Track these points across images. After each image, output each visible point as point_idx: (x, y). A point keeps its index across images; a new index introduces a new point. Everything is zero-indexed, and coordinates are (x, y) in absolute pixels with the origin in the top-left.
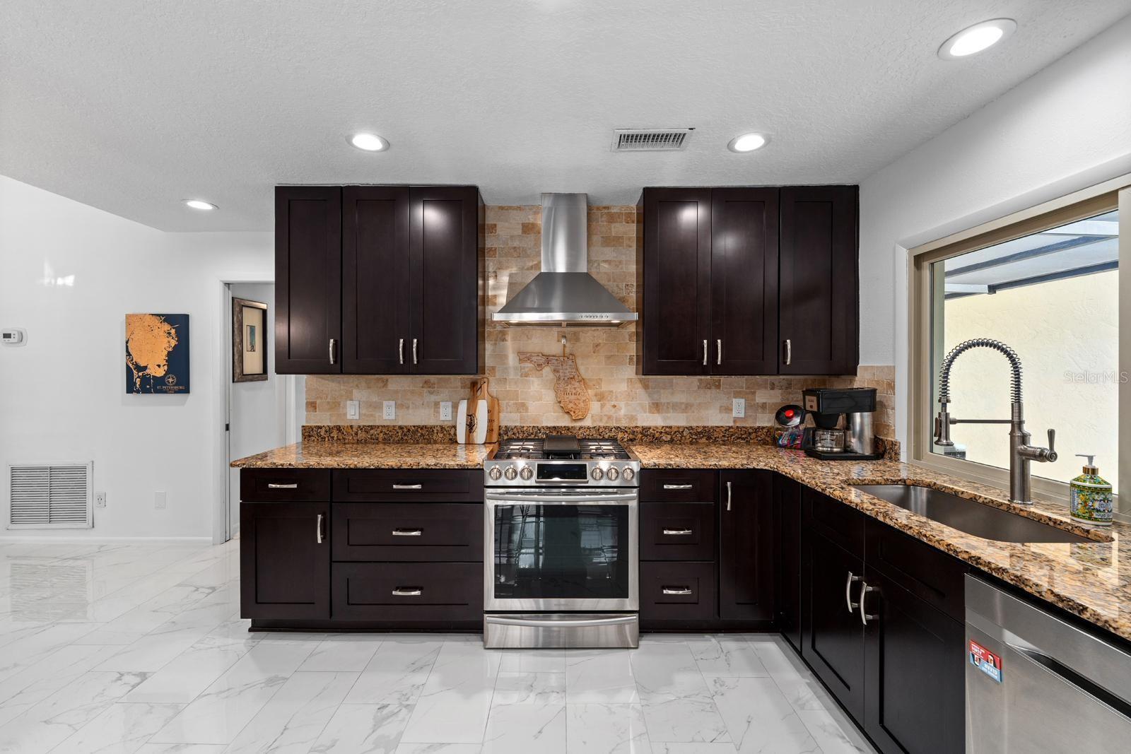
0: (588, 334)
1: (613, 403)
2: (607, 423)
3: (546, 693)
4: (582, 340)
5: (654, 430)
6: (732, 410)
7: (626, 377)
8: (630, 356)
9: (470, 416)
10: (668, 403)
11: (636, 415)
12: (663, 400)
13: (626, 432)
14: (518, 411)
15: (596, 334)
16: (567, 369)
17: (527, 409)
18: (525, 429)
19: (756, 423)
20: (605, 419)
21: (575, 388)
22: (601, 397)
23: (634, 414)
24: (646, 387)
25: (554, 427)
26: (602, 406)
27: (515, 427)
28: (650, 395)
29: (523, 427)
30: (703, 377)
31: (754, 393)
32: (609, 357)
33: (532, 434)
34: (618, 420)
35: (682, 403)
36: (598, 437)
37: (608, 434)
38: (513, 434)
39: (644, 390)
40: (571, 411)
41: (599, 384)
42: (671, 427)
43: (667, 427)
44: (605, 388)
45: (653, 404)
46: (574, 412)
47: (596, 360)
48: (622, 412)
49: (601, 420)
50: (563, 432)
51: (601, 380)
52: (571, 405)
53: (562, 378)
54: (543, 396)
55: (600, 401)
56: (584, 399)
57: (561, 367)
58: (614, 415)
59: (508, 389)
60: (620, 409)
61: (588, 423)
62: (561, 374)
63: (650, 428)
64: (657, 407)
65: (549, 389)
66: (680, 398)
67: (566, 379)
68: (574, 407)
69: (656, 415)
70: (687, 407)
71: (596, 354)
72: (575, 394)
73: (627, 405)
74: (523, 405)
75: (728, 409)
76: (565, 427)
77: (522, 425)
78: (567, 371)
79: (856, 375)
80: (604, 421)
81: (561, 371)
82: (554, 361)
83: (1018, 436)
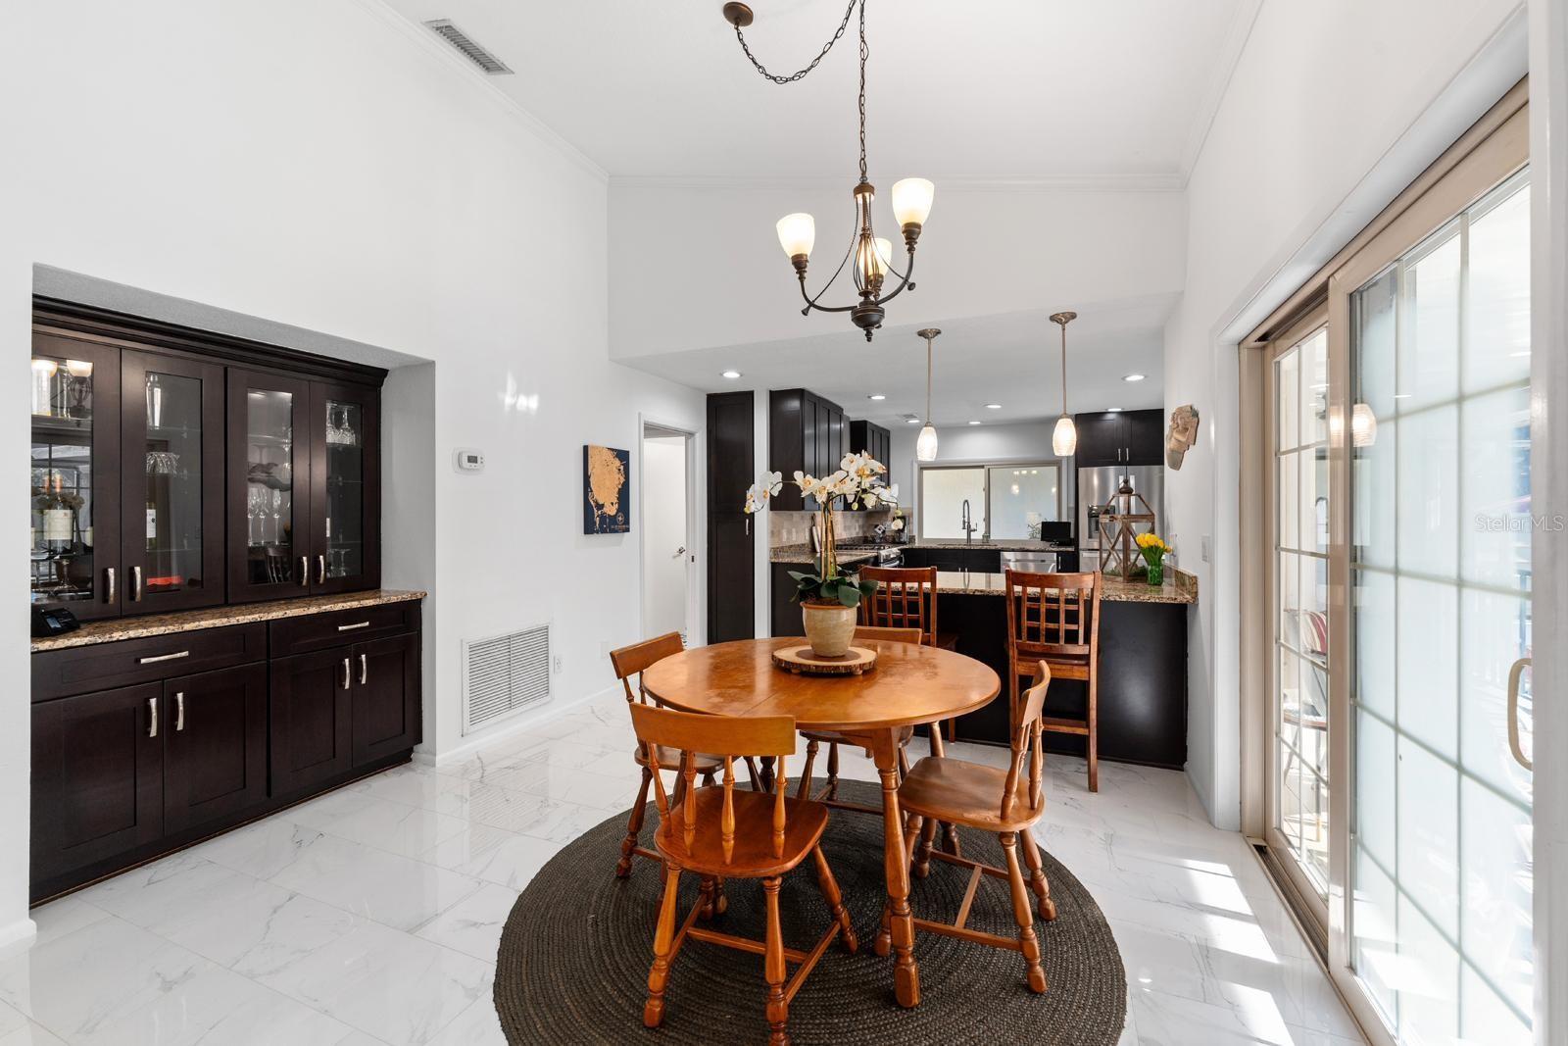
83: (969, 526)
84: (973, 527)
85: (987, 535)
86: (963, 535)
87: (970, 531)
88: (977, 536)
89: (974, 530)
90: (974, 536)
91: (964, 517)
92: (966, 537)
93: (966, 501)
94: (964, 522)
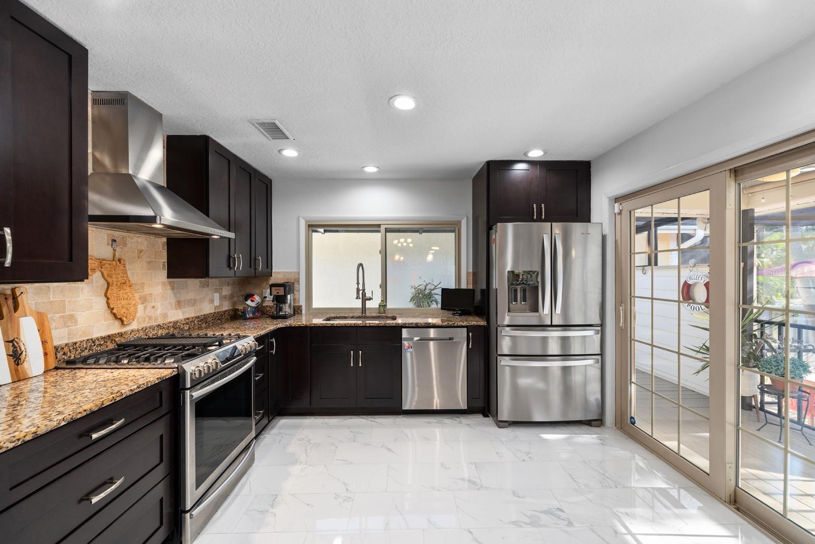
0: (134, 240)
1: (152, 304)
2: (148, 323)
3: (272, 504)
4: (129, 245)
5: (180, 323)
6: (214, 301)
7: (160, 281)
8: (163, 262)
9: (12, 341)
10: (185, 300)
11: (167, 313)
12: (182, 299)
13: (164, 328)
14: (65, 325)
15: (140, 240)
16: (119, 274)
17: (76, 321)
18: (77, 345)
19: (222, 308)
20: (147, 320)
21: (126, 293)
22: (144, 300)
23: (166, 312)
24: (173, 288)
25: (109, 336)
26: (145, 308)
27: (66, 345)
28: (175, 294)
29: (76, 343)
30: (201, 279)
31: (222, 289)
32: (149, 263)
33: (86, 348)
34: (156, 319)
35: (192, 299)
36: (145, 337)
37: (152, 333)
38: (64, 354)
39: (171, 291)
40: (123, 316)
41: (143, 288)
42: (188, 319)
43: (187, 319)
44: (147, 291)
45: (177, 301)
46: (126, 317)
47: (140, 266)
48: (159, 312)
49: (144, 321)
50: (117, 339)
51: (143, 283)
52: (124, 310)
53: (115, 283)
54: (94, 305)
55: (143, 304)
56: (134, 303)
57: (113, 272)
58: (153, 315)
59: (51, 299)
60: (157, 309)
61: (134, 326)
62: (114, 280)
63: (178, 322)
64: (179, 304)
65: (100, 296)
66: (191, 296)
67: (119, 284)
68: (126, 312)
69: (179, 310)
70: (193, 303)
71: (140, 259)
72: (127, 299)
73: (162, 305)
74: (72, 317)
75: (212, 301)
76: (118, 333)
77: (74, 341)
78: (120, 276)
79: (272, 276)
80: (146, 322)
81: (114, 276)
82: (107, 266)
83: (364, 294)
84: (368, 295)
85: (383, 305)
86: (358, 304)
87: (365, 299)
88: (373, 304)
89: (370, 299)
90: (369, 304)
91: (358, 284)
92: (360, 306)
93: (361, 265)
94: (358, 290)
